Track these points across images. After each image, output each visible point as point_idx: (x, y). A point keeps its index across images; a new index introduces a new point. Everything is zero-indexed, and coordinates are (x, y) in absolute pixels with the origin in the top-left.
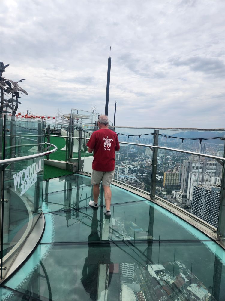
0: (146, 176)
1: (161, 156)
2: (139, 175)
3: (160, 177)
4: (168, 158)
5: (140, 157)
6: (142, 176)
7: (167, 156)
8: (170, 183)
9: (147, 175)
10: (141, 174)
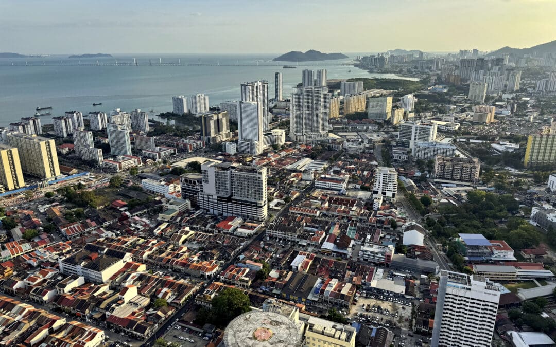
0: (479, 145)
1: (508, 99)
2: (460, 141)
3: (514, 145)
4: (526, 103)
5: (457, 103)
6: (468, 143)
7: (523, 99)
8: (540, 158)
9: (481, 142)
10: (464, 140)
